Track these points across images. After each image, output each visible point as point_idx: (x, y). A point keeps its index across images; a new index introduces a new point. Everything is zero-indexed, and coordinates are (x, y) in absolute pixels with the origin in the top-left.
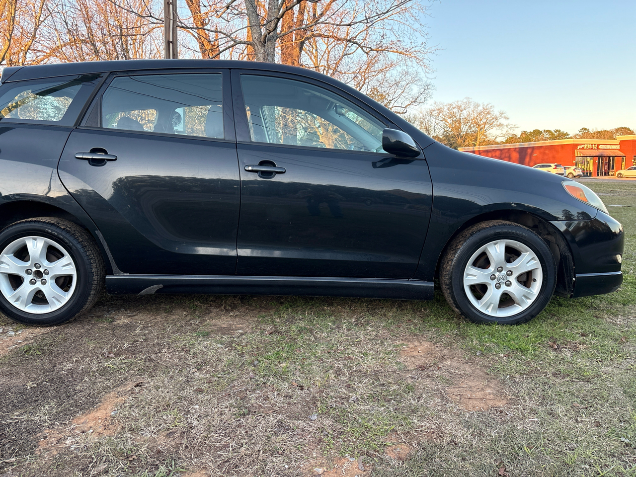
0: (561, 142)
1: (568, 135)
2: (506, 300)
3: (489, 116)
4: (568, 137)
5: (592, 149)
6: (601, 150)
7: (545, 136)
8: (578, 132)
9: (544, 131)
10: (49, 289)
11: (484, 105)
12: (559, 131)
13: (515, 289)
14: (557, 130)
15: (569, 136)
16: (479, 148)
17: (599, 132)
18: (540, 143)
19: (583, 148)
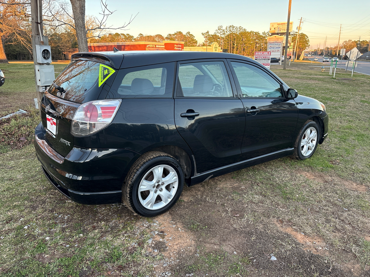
0: (139, 43)
1: (133, 37)
3: (94, 24)
4: (133, 38)
5: (153, 47)
6: (157, 48)
8: (138, 36)
9: (121, 34)
12: (129, 35)
13: (311, 144)
14: (128, 34)
15: (134, 38)
18: (128, 43)
19: (149, 47)
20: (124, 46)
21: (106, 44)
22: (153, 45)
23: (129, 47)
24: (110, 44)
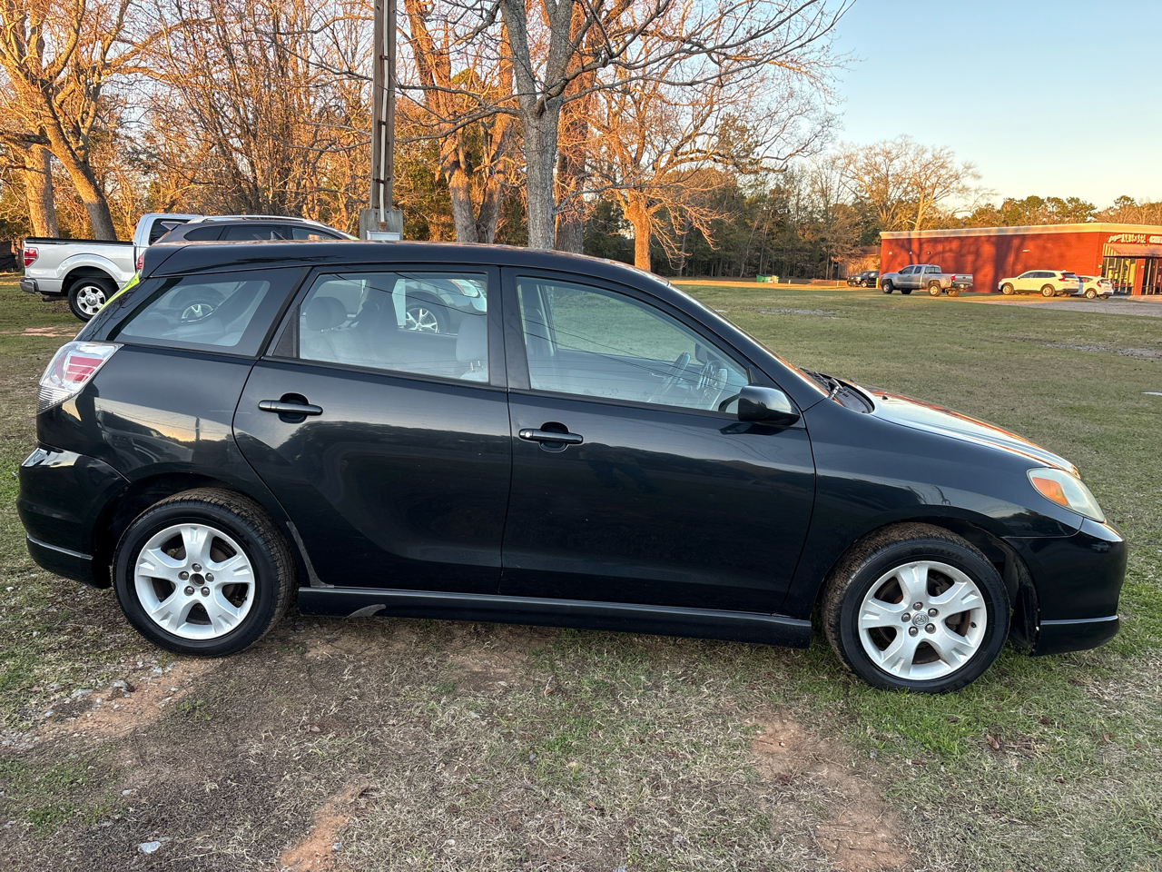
0: (1078, 228)
1: (1093, 208)
2: (926, 653)
3: (943, 172)
4: (1092, 212)
5: (1135, 243)
6: (1153, 246)
7: (1050, 209)
8: (1112, 205)
9: (1048, 199)
10: (213, 602)
11: (934, 150)
12: (1077, 200)
13: (941, 637)
14: (1073, 199)
15: (1096, 211)
16: (920, 234)
17: (1152, 206)
18: (1037, 229)
19: (1118, 241)
20: (1024, 237)
21: (961, 233)
22: (1136, 234)
23: (1040, 242)
24: (975, 232)
